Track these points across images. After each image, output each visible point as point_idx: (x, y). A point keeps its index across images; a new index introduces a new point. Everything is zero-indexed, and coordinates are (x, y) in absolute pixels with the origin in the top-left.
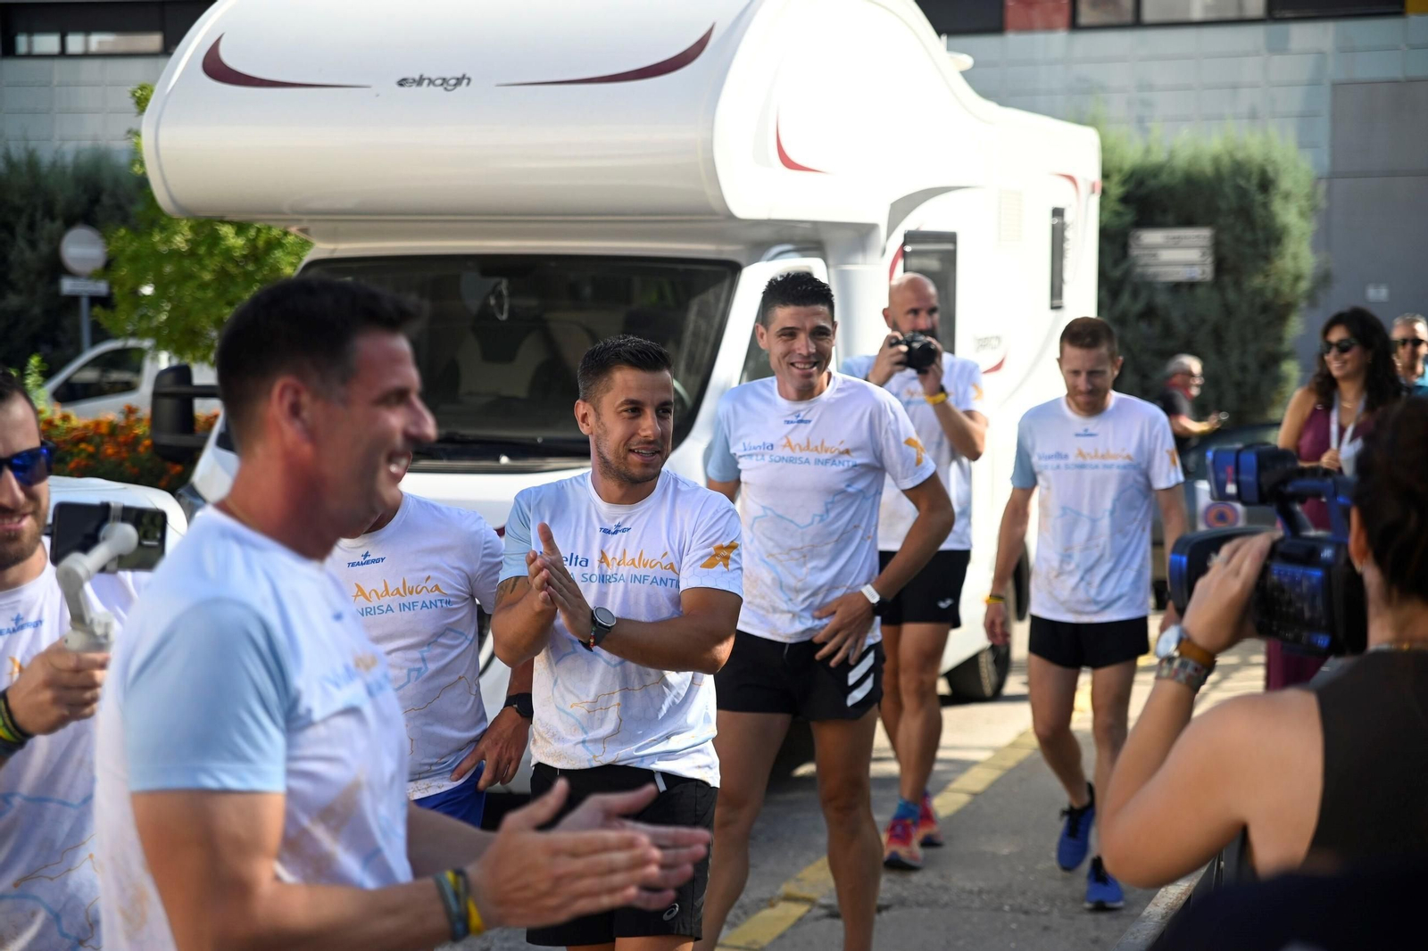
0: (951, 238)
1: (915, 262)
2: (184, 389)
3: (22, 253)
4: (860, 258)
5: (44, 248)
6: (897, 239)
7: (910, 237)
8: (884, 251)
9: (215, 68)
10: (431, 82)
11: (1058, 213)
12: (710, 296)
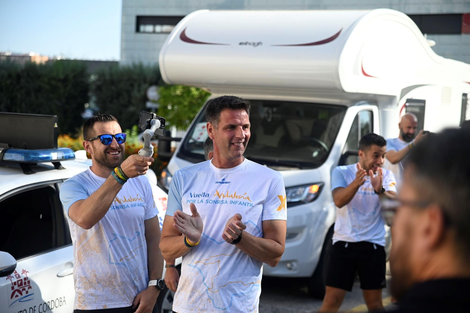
0: (424, 102)
1: (410, 109)
2: (168, 138)
3: (136, 94)
4: (389, 107)
5: (142, 93)
6: (404, 101)
7: (408, 101)
8: (398, 105)
9: (184, 38)
10: (250, 44)
11: (465, 95)
12: (336, 117)
